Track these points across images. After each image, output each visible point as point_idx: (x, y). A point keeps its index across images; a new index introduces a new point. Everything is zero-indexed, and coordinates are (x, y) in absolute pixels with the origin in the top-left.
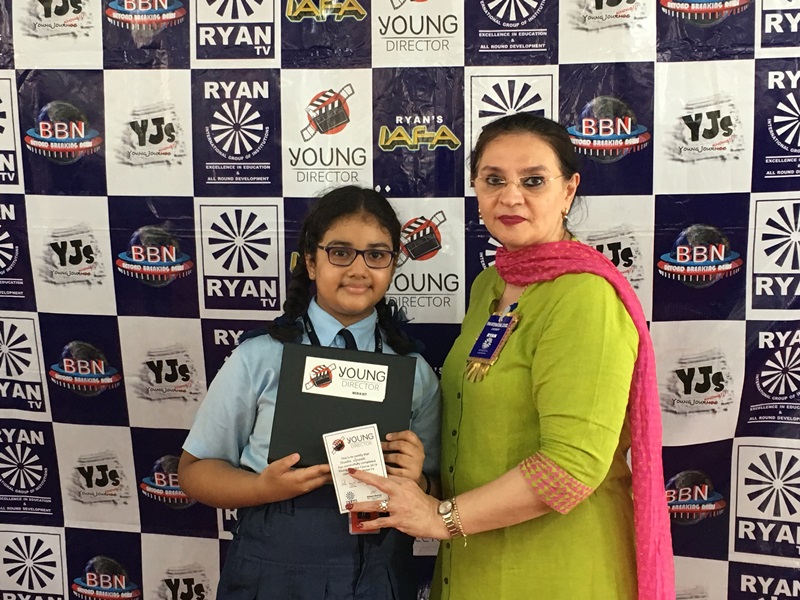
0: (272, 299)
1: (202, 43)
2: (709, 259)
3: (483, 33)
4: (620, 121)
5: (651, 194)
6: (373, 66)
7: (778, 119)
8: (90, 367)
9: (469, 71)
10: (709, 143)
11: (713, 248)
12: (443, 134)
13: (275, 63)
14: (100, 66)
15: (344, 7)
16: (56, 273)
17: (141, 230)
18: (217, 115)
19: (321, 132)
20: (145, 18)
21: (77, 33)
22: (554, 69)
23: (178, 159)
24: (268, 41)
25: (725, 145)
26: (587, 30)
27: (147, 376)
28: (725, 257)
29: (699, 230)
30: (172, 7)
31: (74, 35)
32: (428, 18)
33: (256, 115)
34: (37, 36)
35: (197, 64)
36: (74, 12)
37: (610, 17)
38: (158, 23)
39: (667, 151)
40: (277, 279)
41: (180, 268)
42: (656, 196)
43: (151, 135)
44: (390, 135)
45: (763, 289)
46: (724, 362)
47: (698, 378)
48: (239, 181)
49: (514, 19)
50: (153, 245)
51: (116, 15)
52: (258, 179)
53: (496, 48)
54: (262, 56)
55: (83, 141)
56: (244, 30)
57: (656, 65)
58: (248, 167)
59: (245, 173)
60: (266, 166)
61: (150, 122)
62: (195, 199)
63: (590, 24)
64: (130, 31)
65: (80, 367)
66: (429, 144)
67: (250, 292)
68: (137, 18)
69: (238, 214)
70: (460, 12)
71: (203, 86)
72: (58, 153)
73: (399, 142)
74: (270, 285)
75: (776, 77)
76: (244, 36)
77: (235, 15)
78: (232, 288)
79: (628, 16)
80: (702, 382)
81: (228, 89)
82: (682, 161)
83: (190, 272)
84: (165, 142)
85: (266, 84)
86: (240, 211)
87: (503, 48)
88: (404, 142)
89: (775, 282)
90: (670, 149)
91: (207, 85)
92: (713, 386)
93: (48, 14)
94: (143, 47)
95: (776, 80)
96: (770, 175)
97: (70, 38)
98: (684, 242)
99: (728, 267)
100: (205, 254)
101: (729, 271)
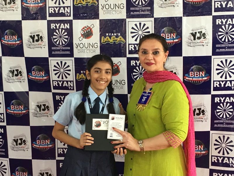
0: (72, 87)
1: (50, 12)
2: (200, 76)
3: (131, 9)
4: (172, 34)
5: (182, 56)
6: (100, 19)
7: (219, 33)
8: (19, 108)
9: (128, 20)
10: (199, 41)
11: (201, 73)
12: (120, 39)
13: (71, 18)
14: (20, 19)
15: (91, 1)
16: (11, 79)
17: (34, 67)
18: (55, 33)
19: (85, 38)
20: (34, 5)
21: (14, 10)
22: (153, 19)
23: (44, 46)
24: (69, 12)
25: (204, 41)
26: (162, 7)
27: (37, 110)
28: (205, 75)
29: (197, 67)
30: (41, 2)
31: (13, 10)
32: (116, 4)
33: (66, 33)
34: (3, 11)
35: (49, 18)
36: (13, 3)
37: (169, 3)
38: (37, 6)
39: (186, 43)
40: (73, 81)
41: (46, 78)
42: (183, 57)
43: (36, 39)
44: (105, 39)
45: (216, 85)
46: (205, 107)
47: (197, 111)
48: (61, 53)
49: (141, 4)
50: (38, 71)
51: (25, 4)
52: (67, 52)
53: (136, 13)
54: (67, 16)
55: (17, 41)
56: (62, 8)
57: (183, 17)
58: (64, 49)
59: (63, 50)
60: (69, 48)
61: (36, 36)
62: (49, 58)
63: (163, 6)
64: (29, 9)
65: (16, 108)
66: (116, 42)
67: (65, 85)
68: (31, 5)
69: (61, 62)
70: (125, 3)
71: (51, 25)
72: (10, 45)
73: (107, 41)
74: (71, 83)
75: (219, 21)
76: (62, 10)
77: (59, 4)
78: (60, 84)
79: (174, 3)
80: (198, 112)
81: (58, 26)
82: (191, 46)
83: (48, 79)
84: (40, 41)
85: (68, 24)
86: (62, 61)
87: (138, 13)
88: (109, 41)
89: (220, 83)
90: (187, 43)
91: (52, 25)
92: (202, 114)
93: (6, 4)
94: (33, 14)
95: (219, 22)
96: (217, 50)
97: (12, 11)
98: (192, 71)
99: (206, 78)
100: (52, 74)
101: (206, 80)
